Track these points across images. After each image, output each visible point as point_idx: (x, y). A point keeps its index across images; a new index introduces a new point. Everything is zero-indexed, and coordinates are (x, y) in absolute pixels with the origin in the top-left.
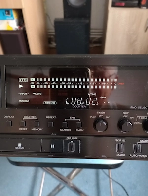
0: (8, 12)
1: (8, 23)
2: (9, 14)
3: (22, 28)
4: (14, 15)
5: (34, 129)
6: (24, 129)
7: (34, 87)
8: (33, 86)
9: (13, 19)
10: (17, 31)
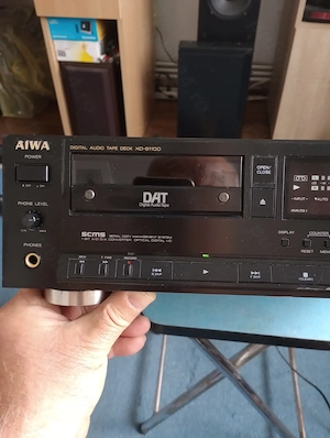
0: (86, 24)
1: (84, 47)
2: (88, 29)
3: (111, 59)
4: (98, 31)
5: (323, 252)
6: (309, 251)
7: (317, 188)
8: (315, 188)
9: (96, 40)
10: (100, 65)
